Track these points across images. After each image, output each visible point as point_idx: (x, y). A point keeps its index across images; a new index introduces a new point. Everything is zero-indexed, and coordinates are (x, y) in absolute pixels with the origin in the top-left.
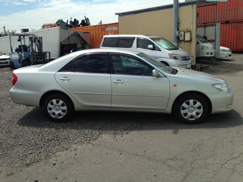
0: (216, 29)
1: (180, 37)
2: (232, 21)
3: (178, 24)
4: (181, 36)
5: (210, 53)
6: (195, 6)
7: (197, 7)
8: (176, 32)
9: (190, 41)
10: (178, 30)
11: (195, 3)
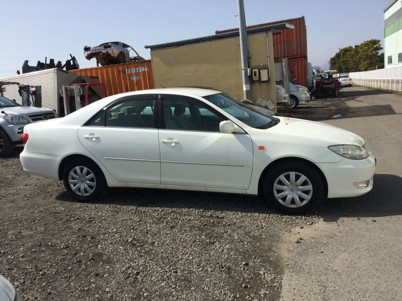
0: (282, 65)
1: (253, 77)
3: (248, 58)
4: (255, 75)
6: (270, 34)
7: (273, 34)
8: (247, 69)
9: (268, 81)
10: (249, 67)
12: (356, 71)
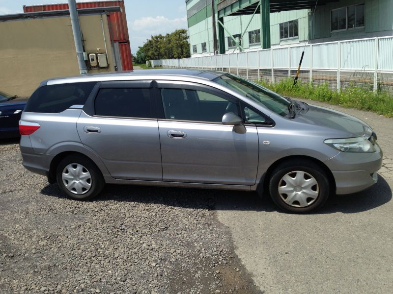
0: (114, 50)
1: (91, 62)
3: (82, 41)
4: (93, 60)
6: (105, 16)
9: (108, 67)
10: (84, 51)
11: (104, 11)
12: (169, 58)
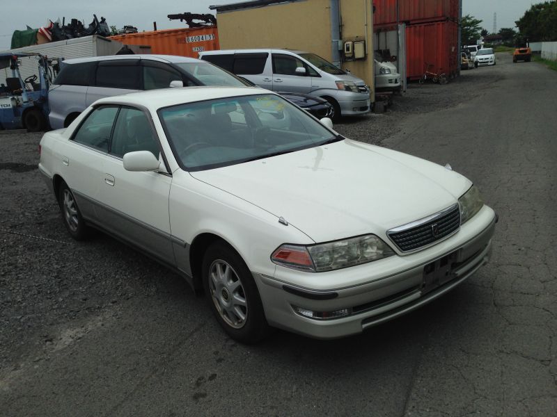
0: (398, 34)
1: (346, 52)
2: (415, 20)
3: (340, 27)
4: (348, 49)
5: (394, 81)
8: (338, 42)
9: (364, 59)
10: (341, 38)
